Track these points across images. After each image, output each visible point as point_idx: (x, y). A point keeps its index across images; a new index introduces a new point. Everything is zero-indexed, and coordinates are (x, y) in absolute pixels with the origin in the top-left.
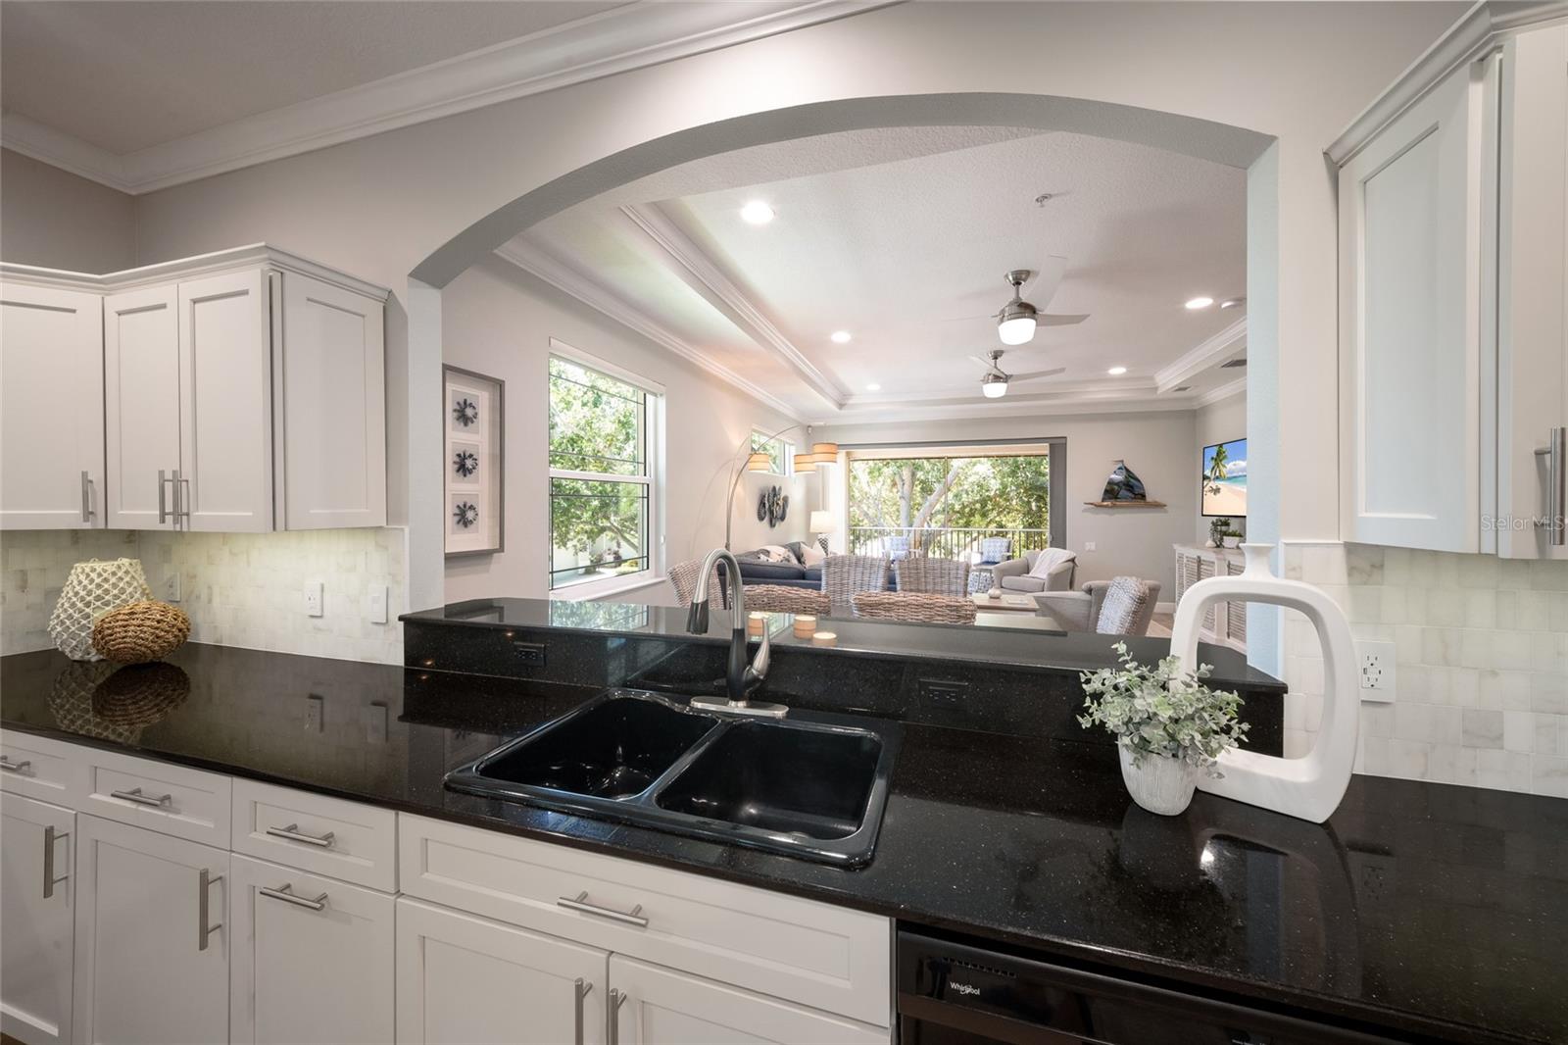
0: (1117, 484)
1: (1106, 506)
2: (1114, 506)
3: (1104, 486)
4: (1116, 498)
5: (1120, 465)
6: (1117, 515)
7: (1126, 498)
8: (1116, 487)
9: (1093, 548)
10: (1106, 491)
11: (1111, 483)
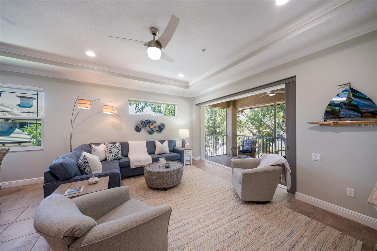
0: (340, 105)
1: (329, 125)
2: (336, 124)
3: (324, 107)
4: (340, 118)
5: (347, 87)
6: (343, 133)
7: (350, 117)
8: (337, 108)
9: (318, 158)
10: (327, 112)
11: (331, 104)
